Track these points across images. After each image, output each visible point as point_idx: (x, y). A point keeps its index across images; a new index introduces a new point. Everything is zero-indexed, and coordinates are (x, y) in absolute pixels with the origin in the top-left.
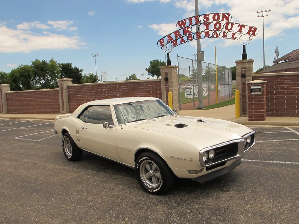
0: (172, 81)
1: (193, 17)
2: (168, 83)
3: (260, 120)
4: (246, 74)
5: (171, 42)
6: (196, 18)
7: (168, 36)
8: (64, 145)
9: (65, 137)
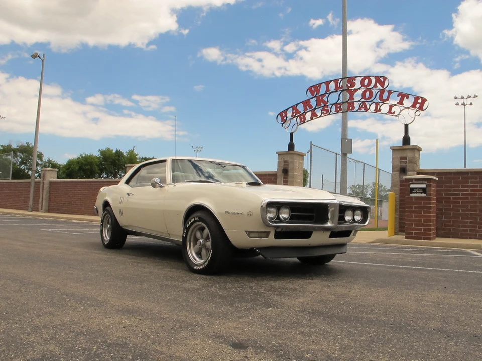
0: (294, 174)
1: (332, 81)
2: (287, 178)
3: (424, 239)
4: (407, 168)
5: (297, 117)
6: (336, 81)
7: (294, 108)
8: (102, 225)
9: (105, 212)
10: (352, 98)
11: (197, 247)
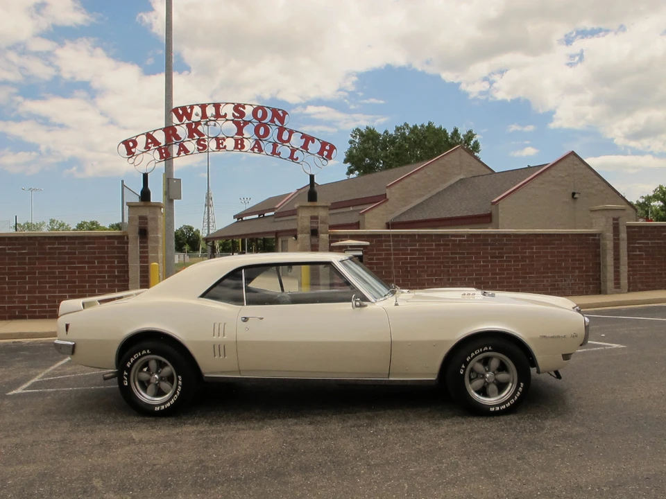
0: (155, 237)
1: (210, 104)
2: (146, 242)
4: (319, 229)
5: (156, 149)
6: (217, 106)
7: (149, 136)
8: (128, 377)
9: (144, 352)
10: (240, 132)
11: (478, 383)
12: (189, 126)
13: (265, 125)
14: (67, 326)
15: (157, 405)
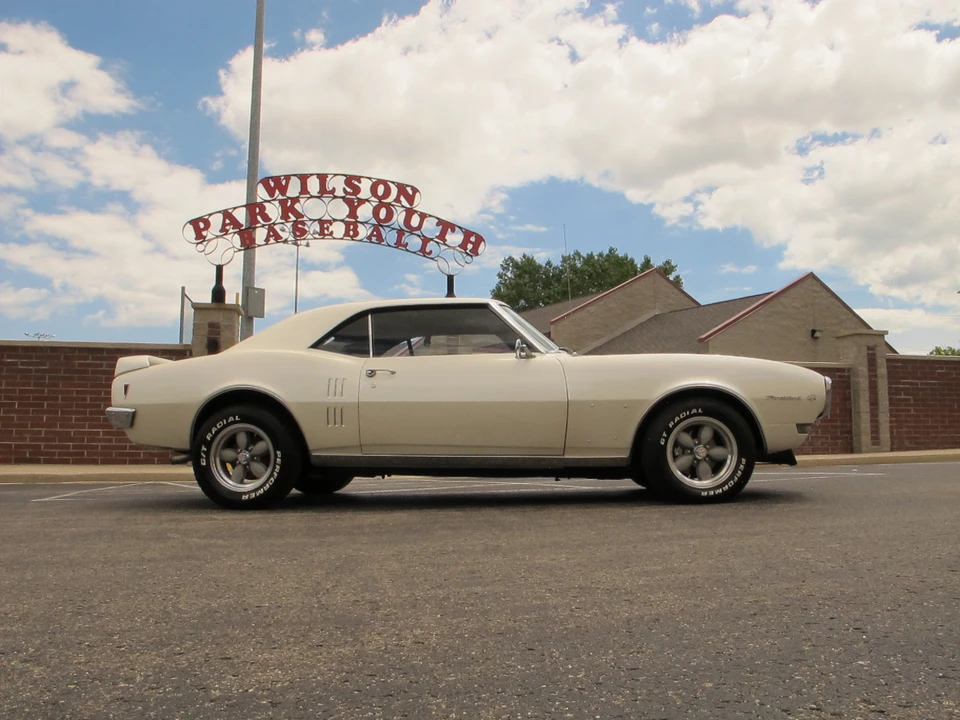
1: (313, 175)
5: (235, 233)
6: (322, 178)
7: (227, 214)
8: (207, 453)
9: (231, 419)
10: (353, 214)
11: (685, 460)
12: (283, 203)
13: (388, 206)
14: (126, 387)
15: (245, 493)
